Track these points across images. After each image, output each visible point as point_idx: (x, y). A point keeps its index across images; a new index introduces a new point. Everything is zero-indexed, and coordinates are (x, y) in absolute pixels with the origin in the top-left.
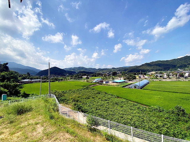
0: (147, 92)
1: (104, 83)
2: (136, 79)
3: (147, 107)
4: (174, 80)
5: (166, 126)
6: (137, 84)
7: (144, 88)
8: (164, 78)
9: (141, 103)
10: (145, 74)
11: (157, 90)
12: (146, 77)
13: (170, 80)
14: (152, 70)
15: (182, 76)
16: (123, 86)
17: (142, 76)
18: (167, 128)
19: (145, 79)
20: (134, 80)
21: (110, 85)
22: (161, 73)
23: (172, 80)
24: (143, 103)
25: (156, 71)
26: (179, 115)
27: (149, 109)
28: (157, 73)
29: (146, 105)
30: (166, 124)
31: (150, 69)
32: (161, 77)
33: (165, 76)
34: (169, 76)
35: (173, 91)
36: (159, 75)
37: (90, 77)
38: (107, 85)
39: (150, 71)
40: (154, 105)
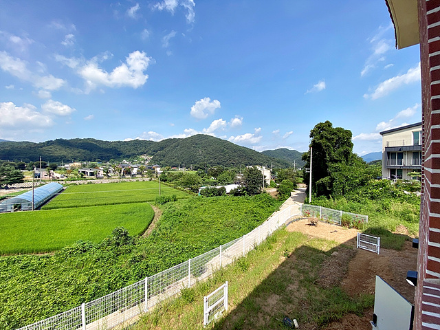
4: (115, 181)
5: (96, 278)
8: (98, 178)
11: (82, 204)
13: (110, 181)
15: (128, 172)
18: (97, 281)
22: (93, 166)
23: (113, 181)
25: (84, 161)
26: (118, 244)
28: (84, 166)
30: (94, 274)
32: (92, 174)
33: (101, 173)
34: (107, 173)
36: (88, 171)
39: (68, 161)
40: (70, 243)
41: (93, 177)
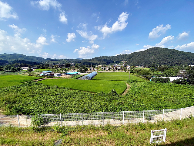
0: (95, 82)
1: (55, 75)
2: (87, 71)
3: (95, 94)
4: (112, 72)
5: (106, 105)
6: (88, 75)
7: (93, 78)
8: (106, 70)
9: (91, 91)
10: (95, 67)
11: (102, 79)
12: (95, 69)
13: (110, 72)
14: (100, 64)
15: (116, 68)
16: (76, 78)
17: (92, 68)
18: (106, 106)
19: (95, 71)
20: (86, 72)
21: (62, 78)
22: (105, 66)
23: (111, 71)
24: (92, 91)
25: (102, 64)
26: (113, 96)
27: (96, 94)
28: (102, 66)
29: (94, 92)
30: (106, 104)
31: (99, 62)
32: (105, 69)
33: (107, 69)
34: (109, 69)
35: (111, 79)
36: (104, 68)
37: (35, 69)
38: (60, 78)
39: (98, 65)
40: (99, 91)
41: (105, 70)
